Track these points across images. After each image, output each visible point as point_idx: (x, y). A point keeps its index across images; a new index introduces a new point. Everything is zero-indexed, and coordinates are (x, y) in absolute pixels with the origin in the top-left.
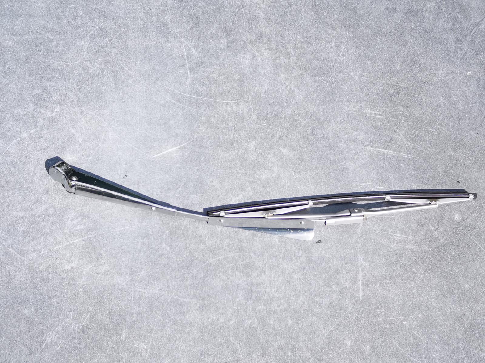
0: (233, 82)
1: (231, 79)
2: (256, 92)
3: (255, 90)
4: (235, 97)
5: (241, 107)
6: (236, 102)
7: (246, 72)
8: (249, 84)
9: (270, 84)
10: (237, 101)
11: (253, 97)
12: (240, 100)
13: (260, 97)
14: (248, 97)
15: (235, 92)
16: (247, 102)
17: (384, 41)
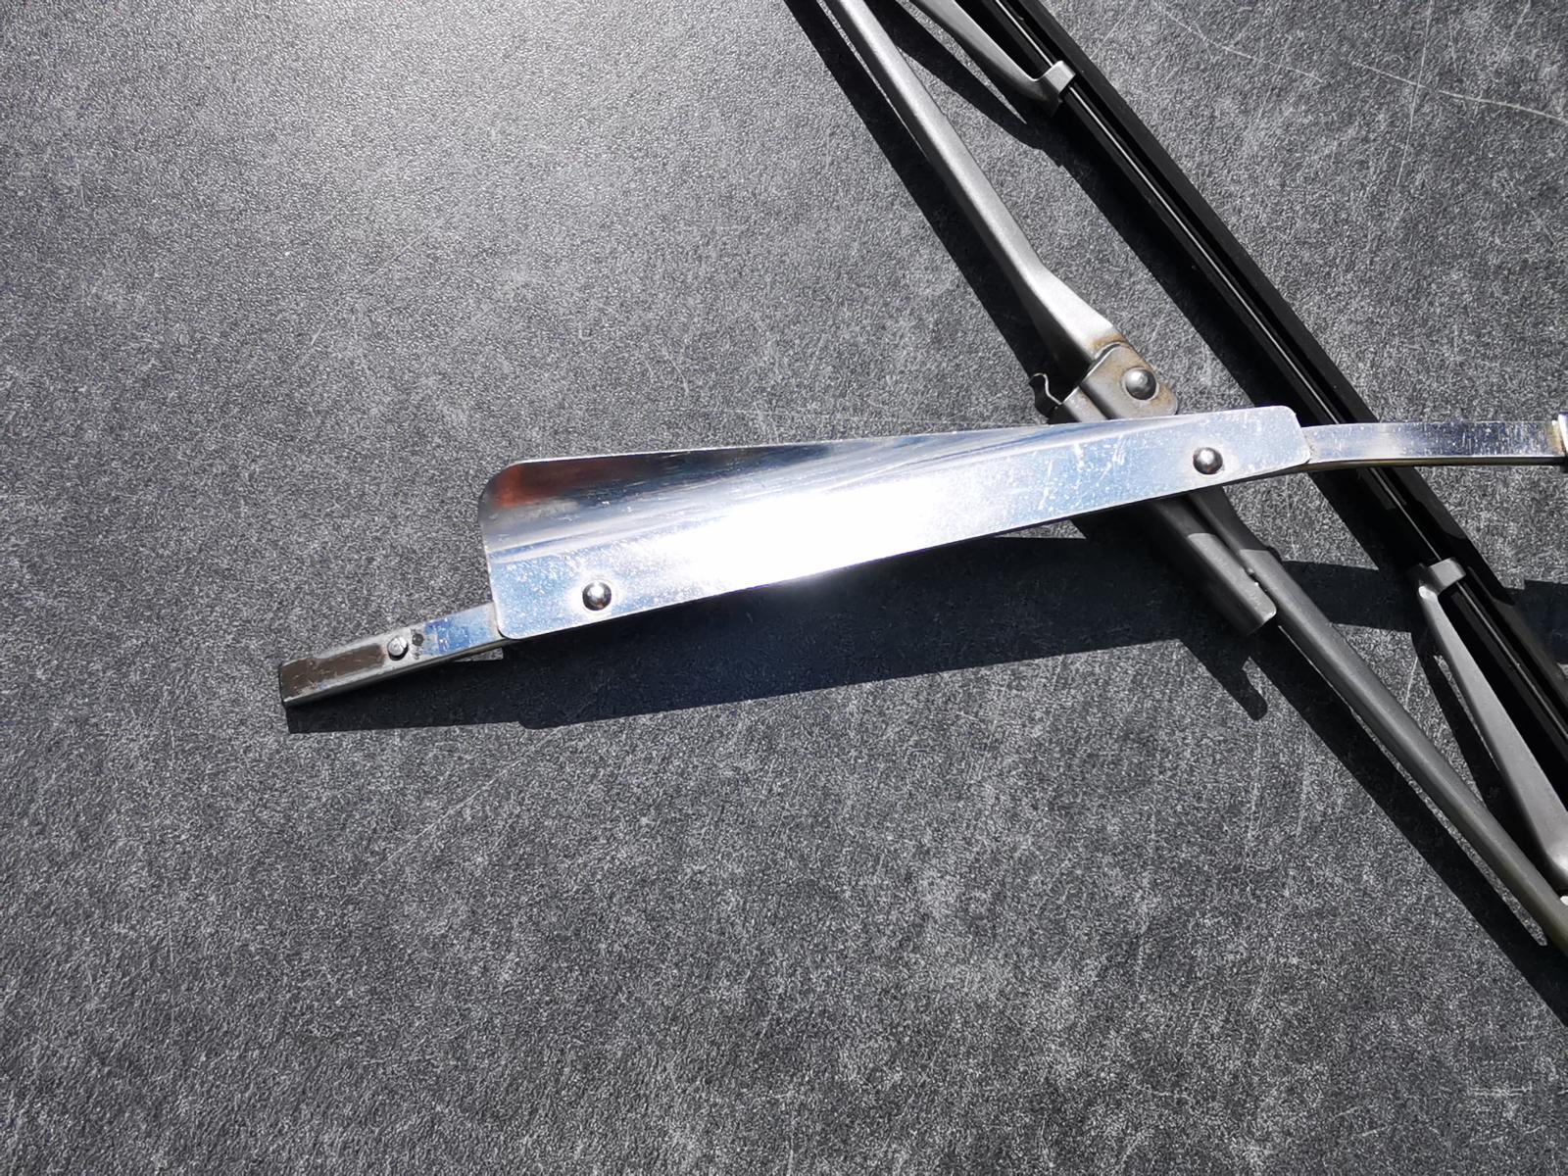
0: (1493, 260)
1: (1496, 288)
2: (1348, 118)
3: (1351, 132)
4: (1516, 143)
5: (1504, 56)
6: (1525, 101)
7: (1362, 305)
8: (1374, 199)
9: (1215, 142)
10: (1517, 107)
11: (1386, 92)
12: (1490, 108)
13: (1333, 74)
14: (1426, 109)
15: (1504, 173)
16: (1449, 76)
17: (37, 148)
